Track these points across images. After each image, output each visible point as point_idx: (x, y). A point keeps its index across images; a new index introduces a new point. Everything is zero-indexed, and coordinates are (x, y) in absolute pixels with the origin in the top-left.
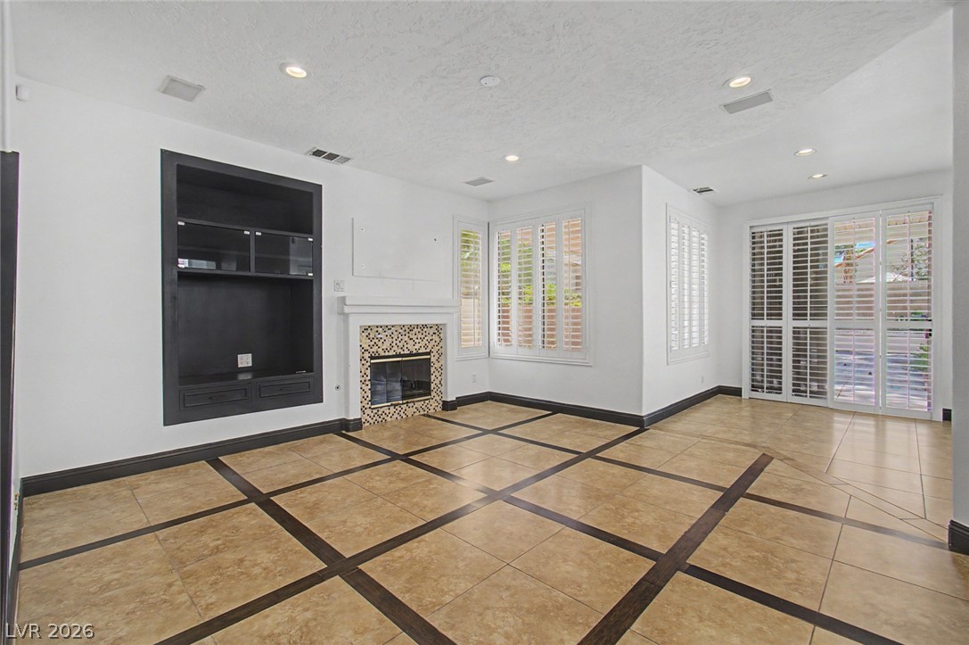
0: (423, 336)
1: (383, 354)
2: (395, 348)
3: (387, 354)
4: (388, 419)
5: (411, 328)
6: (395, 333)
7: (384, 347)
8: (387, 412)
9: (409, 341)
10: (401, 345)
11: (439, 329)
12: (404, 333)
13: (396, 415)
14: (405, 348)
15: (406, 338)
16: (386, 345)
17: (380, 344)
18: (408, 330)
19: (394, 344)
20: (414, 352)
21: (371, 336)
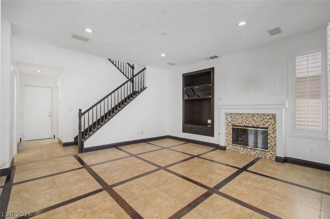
0: (261, 120)
1: (238, 125)
2: (245, 123)
3: (240, 125)
4: (240, 152)
5: (253, 115)
6: (244, 116)
7: (239, 122)
8: (240, 149)
9: (252, 121)
10: (248, 122)
11: (274, 117)
12: (249, 117)
13: (244, 152)
14: (250, 124)
15: (250, 119)
16: (240, 121)
17: (236, 120)
18: (251, 116)
19: (244, 121)
20: (255, 126)
21: (232, 117)
